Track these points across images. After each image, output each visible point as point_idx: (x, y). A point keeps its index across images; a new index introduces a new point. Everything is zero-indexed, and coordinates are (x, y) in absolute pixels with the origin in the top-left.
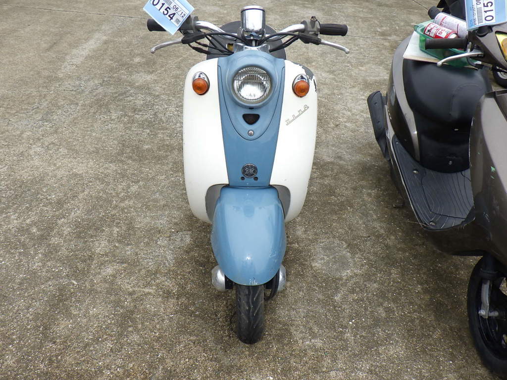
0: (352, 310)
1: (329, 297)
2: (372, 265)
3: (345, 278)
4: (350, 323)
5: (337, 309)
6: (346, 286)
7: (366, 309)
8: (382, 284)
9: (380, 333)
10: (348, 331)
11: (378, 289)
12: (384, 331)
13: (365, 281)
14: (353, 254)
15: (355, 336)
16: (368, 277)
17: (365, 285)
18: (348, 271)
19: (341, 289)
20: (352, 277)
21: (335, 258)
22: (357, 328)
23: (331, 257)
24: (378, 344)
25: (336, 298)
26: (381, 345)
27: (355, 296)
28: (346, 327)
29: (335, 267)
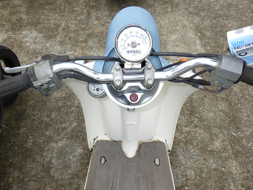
0: (69, 116)
1: (80, 125)
2: (41, 151)
3: (65, 139)
4: (73, 109)
5: (78, 117)
6: (67, 133)
7: (61, 117)
8: (43, 134)
9: (60, 104)
10: (76, 105)
11: (48, 130)
12: (58, 104)
13: (53, 136)
14: (50, 162)
15: (74, 102)
16: (50, 140)
17: (54, 133)
18: (60, 145)
19: (70, 130)
20: (60, 140)
21: (65, 157)
22: (71, 106)
23: (67, 159)
24: (64, 98)
25: (75, 124)
26: (63, 97)
27: (64, 125)
28: (76, 107)
29: (68, 149)
